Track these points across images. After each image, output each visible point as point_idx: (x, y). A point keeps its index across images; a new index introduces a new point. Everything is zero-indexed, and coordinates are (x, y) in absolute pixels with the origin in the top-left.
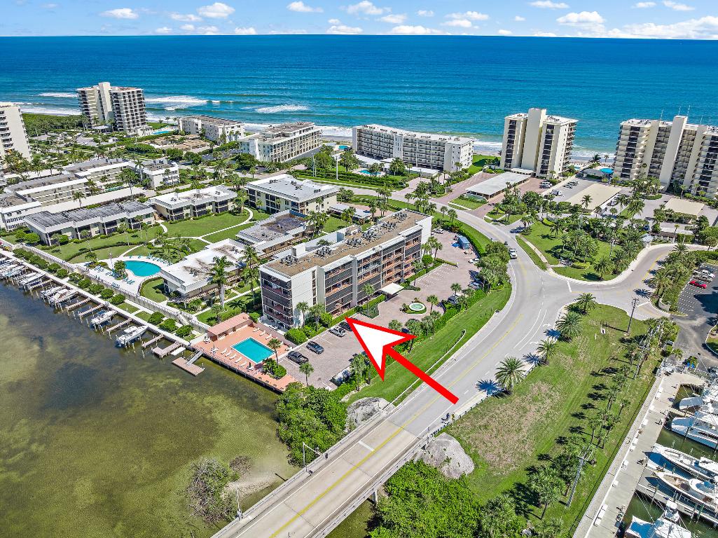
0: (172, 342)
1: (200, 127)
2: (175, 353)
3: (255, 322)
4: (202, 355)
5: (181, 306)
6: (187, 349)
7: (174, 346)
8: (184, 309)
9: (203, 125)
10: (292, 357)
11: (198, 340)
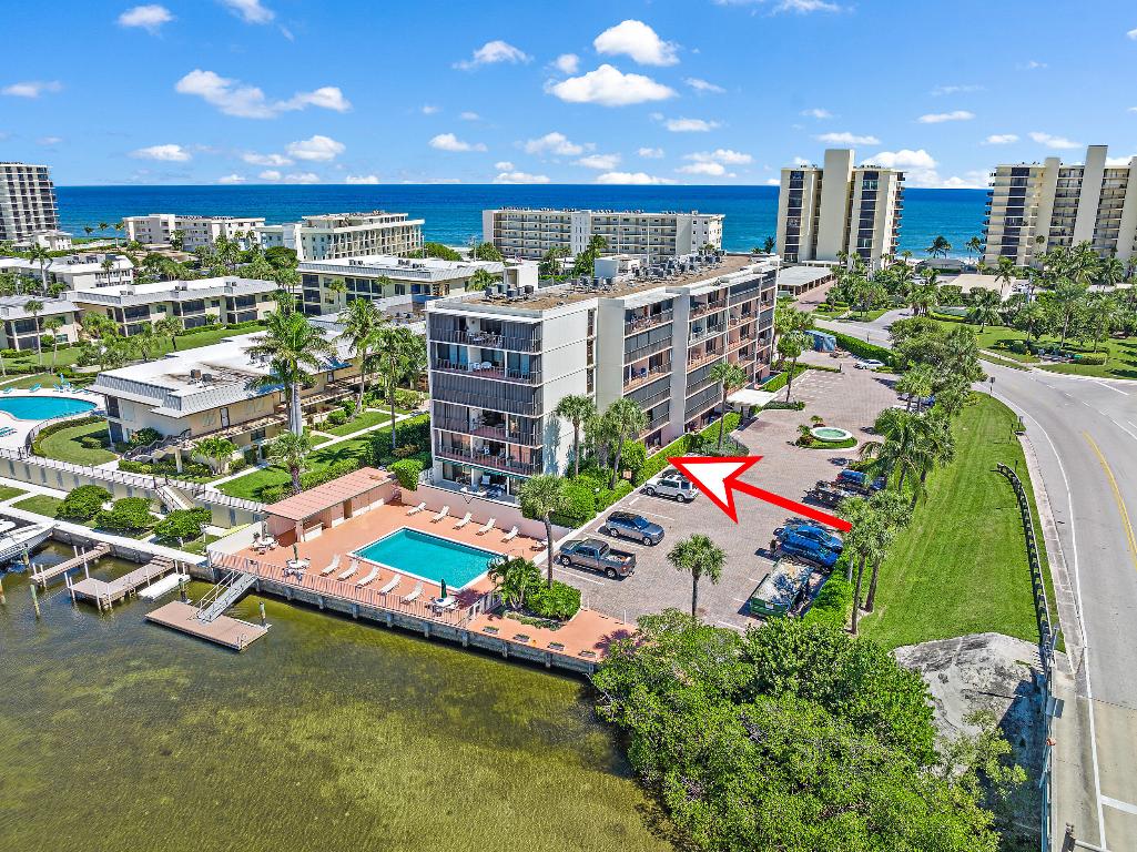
0: (139, 560)
1: (172, 227)
2: (153, 591)
3: (412, 487)
4: (251, 591)
5: (165, 467)
6: (195, 578)
7: (147, 571)
8: (175, 474)
9: (178, 224)
10: (577, 558)
11: (231, 544)
